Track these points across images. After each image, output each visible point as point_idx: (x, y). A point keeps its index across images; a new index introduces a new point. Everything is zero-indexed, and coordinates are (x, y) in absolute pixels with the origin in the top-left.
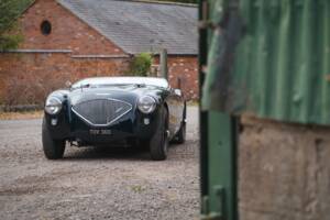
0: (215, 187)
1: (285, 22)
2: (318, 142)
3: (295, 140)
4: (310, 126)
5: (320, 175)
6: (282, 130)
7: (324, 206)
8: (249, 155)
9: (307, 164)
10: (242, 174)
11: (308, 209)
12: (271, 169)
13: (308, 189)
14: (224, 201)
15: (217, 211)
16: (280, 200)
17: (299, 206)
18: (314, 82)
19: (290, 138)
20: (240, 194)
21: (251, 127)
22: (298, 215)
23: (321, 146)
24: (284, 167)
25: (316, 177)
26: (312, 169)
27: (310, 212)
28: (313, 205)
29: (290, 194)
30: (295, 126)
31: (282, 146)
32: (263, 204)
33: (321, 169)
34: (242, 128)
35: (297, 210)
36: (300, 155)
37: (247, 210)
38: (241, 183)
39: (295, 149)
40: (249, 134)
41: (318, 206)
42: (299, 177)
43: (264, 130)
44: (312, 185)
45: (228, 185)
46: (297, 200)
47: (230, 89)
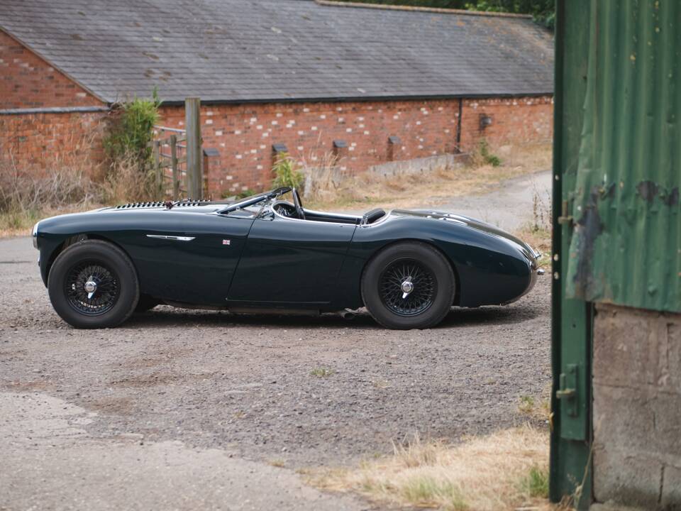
0: (568, 365)
1: (641, 224)
2: (669, 325)
3: (648, 324)
4: (663, 313)
5: (670, 353)
6: (636, 315)
7: (674, 379)
8: (604, 336)
9: (659, 344)
10: (596, 353)
11: (660, 382)
12: (625, 349)
13: (660, 365)
14: (578, 377)
15: (571, 387)
16: (634, 375)
17: (652, 381)
18: (668, 276)
19: (644, 324)
20: (594, 372)
21: (606, 312)
22: (651, 387)
23: (672, 329)
24: (637, 346)
25: (667, 355)
26: (663, 349)
27: (662, 384)
28: (664, 379)
29: (644, 370)
30: (648, 312)
31: (636, 328)
32: (617, 380)
33: (672, 349)
34: (596, 313)
35: (649, 383)
36: (653, 336)
37: (601, 385)
38: (595, 361)
39: (648, 331)
40: (603, 318)
41: (669, 379)
42: (652, 355)
43: (618, 315)
44: (663, 361)
45: (582, 363)
46: (650, 375)
47: (589, 279)
